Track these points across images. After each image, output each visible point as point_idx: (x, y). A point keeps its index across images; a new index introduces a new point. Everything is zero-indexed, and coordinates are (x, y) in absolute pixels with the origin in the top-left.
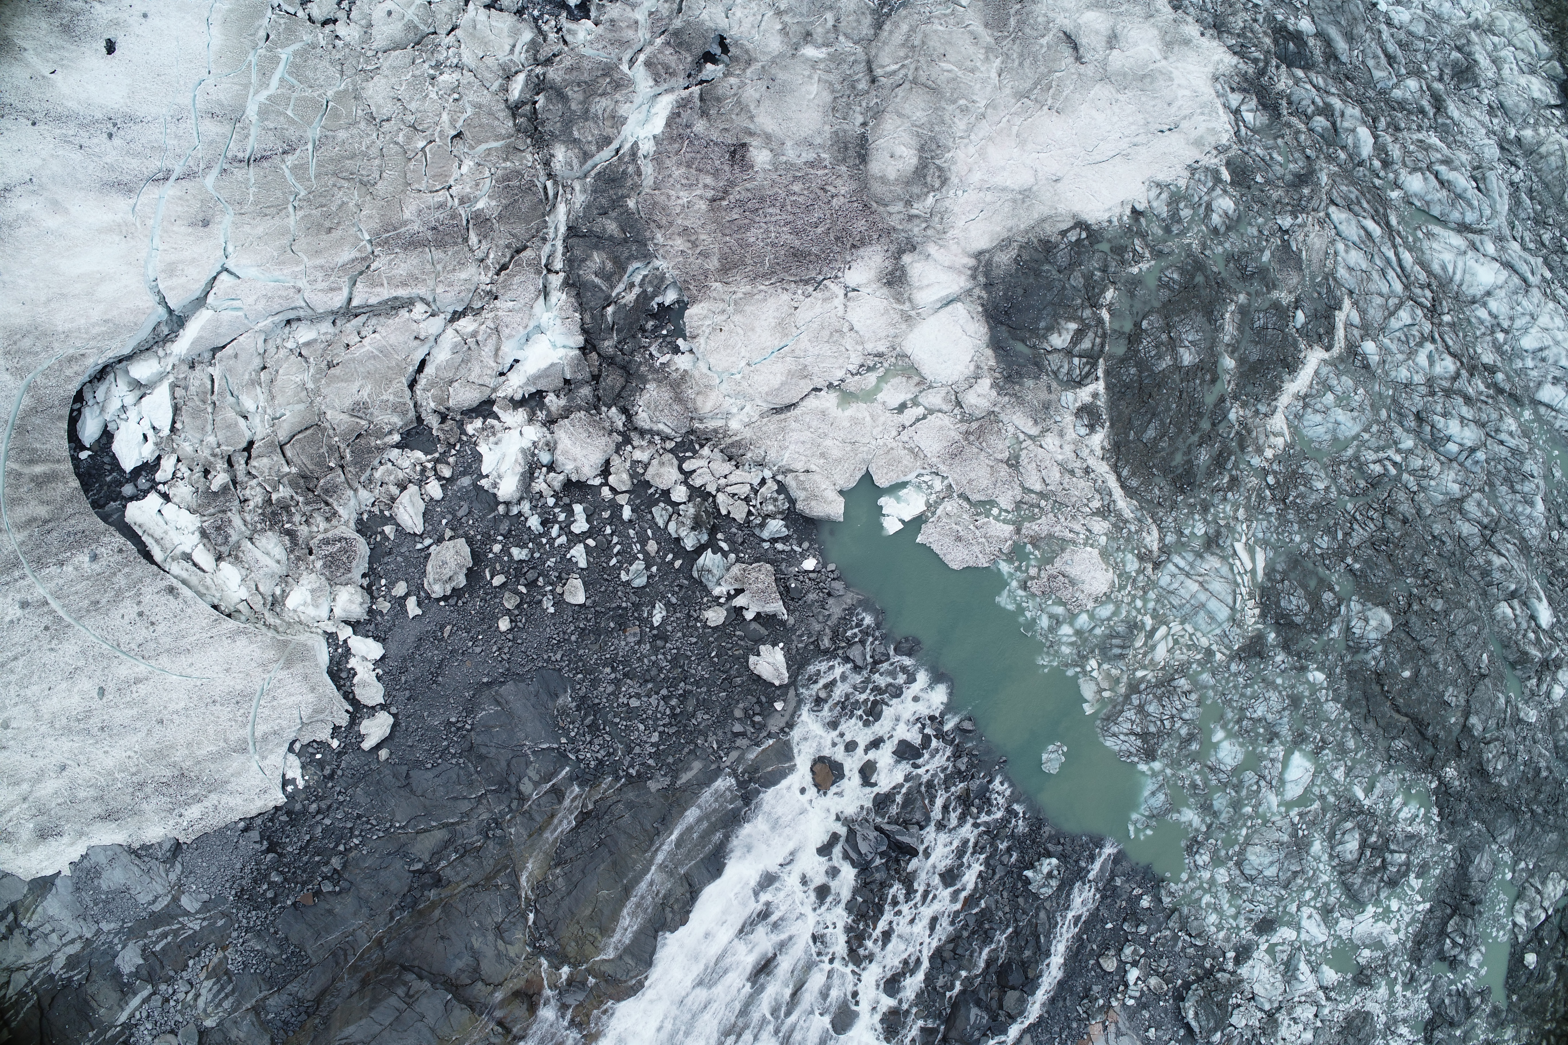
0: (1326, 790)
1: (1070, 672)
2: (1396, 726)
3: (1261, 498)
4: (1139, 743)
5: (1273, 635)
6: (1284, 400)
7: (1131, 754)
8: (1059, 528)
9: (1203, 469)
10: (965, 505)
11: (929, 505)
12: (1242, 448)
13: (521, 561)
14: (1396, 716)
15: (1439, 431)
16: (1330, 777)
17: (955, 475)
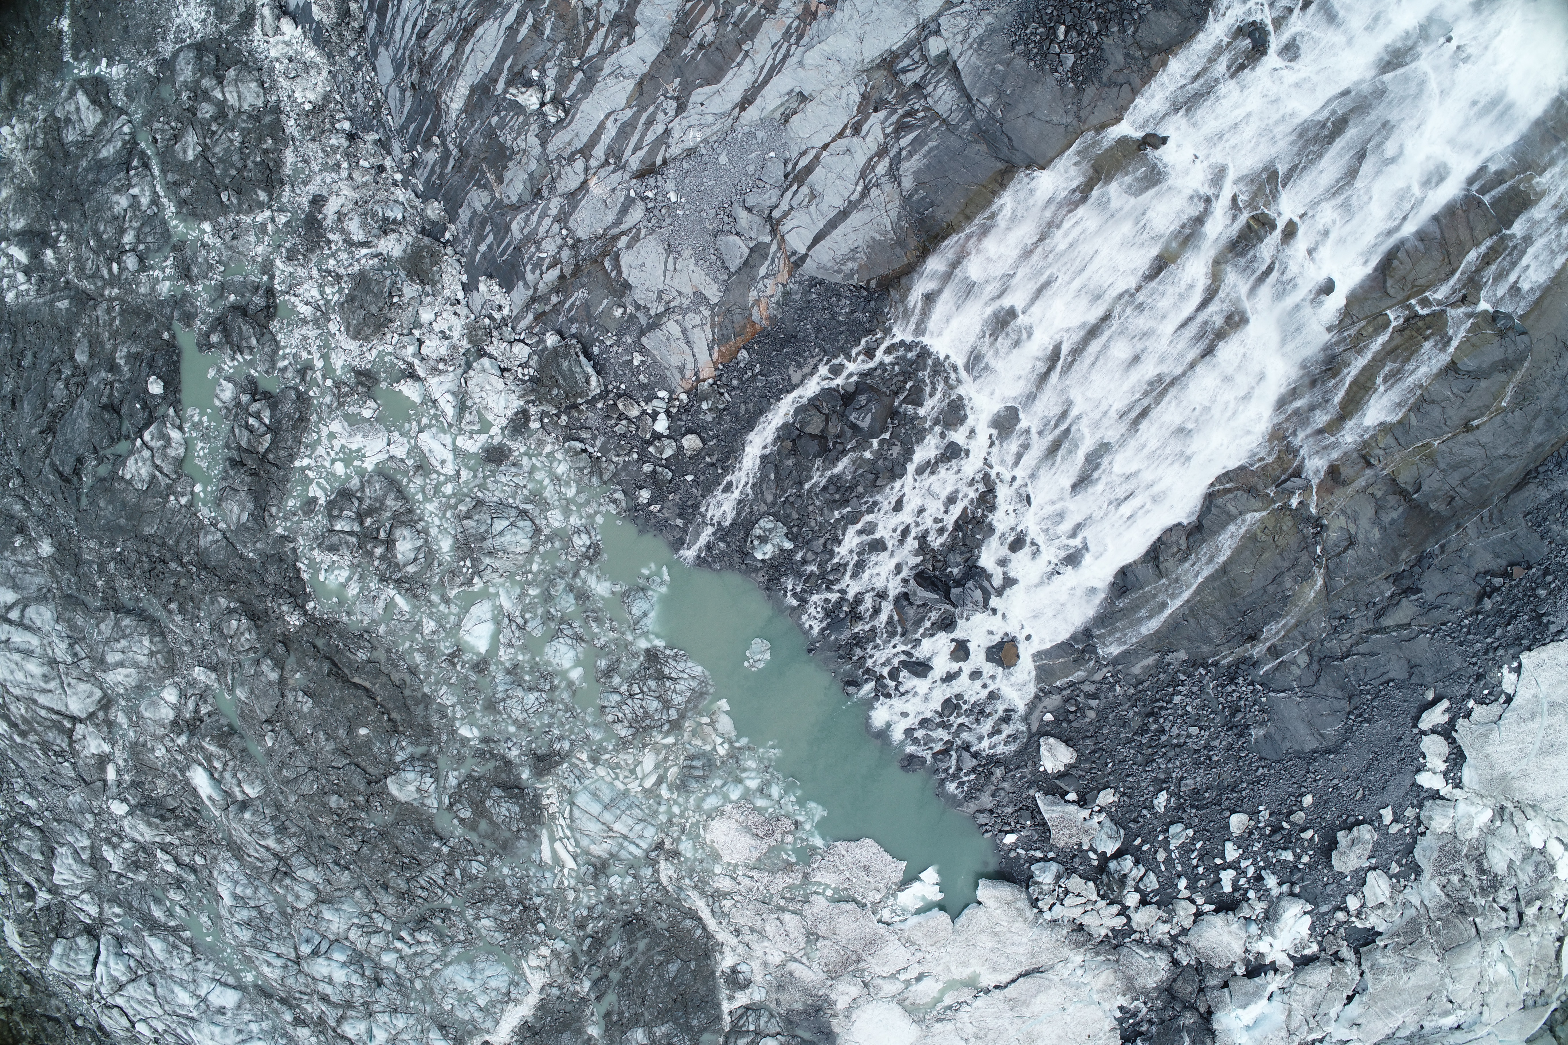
0: (442, 607)
1: (744, 741)
2: (368, 674)
3: (550, 910)
4: (667, 671)
5: (524, 776)
6: (533, 999)
7: (675, 657)
8: (765, 881)
9: (614, 937)
10: (859, 898)
11: (894, 895)
12: (574, 956)
13: (1285, 849)
14: (367, 684)
15: (356, 972)
16: (438, 621)
17: (870, 925)
